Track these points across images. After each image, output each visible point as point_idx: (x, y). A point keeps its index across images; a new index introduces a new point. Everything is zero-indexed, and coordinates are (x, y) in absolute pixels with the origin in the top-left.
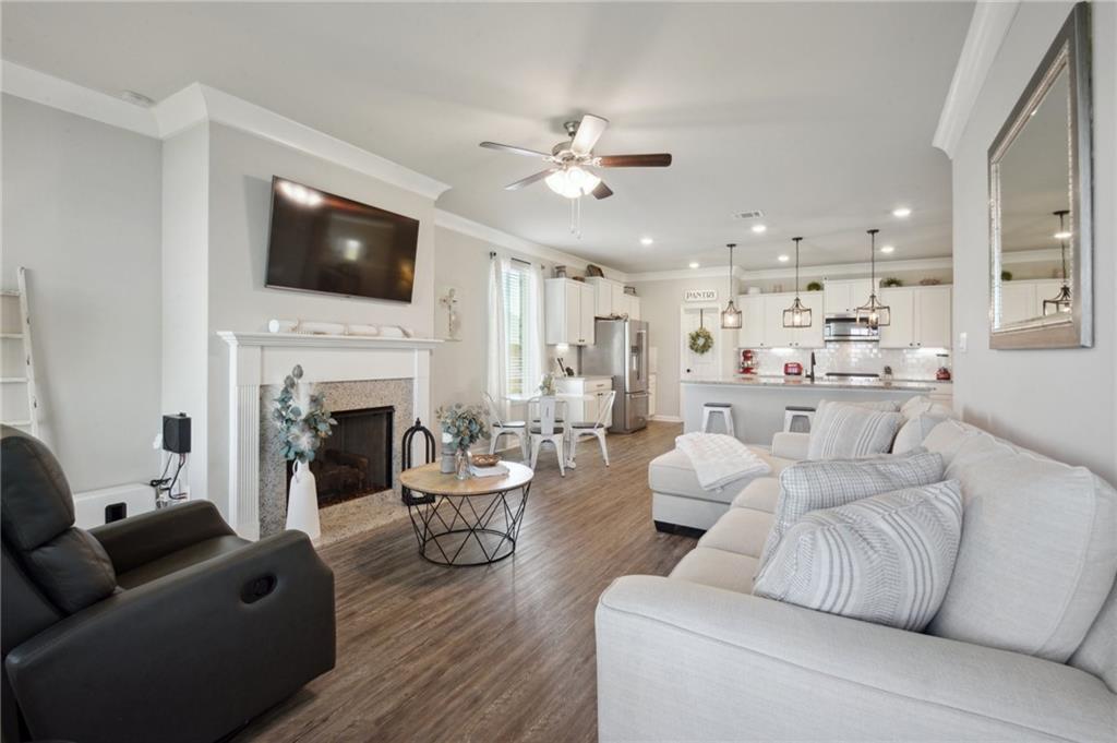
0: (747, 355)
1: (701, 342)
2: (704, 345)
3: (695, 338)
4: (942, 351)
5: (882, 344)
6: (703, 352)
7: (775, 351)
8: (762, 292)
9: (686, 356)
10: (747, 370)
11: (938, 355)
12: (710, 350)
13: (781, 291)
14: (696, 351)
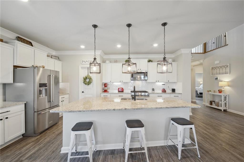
0: (105, 85)
1: (88, 80)
2: (89, 82)
3: (85, 79)
4: (163, 83)
5: (148, 81)
6: (88, 84)
7: (114, 83)
8: (110, 62)
9: (82, 86)
10: (105, 91)
11: (163, 84)
12: (92, 83)
13: (117, 62)
14: (86, 84)
